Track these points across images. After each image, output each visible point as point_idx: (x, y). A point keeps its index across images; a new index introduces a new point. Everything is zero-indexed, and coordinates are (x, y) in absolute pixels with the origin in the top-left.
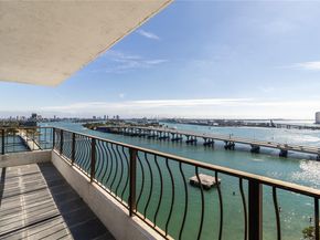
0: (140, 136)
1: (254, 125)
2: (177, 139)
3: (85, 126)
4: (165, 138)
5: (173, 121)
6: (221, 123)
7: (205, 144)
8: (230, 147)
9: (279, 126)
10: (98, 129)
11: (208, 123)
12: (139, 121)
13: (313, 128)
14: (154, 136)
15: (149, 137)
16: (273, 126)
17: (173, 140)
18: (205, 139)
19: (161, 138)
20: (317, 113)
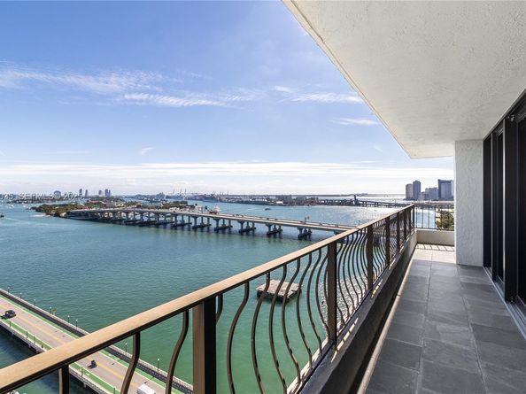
0: (157, 225)
1: (332, 203)
2: (224, 228)
3: (38, 210)
4: (202, 226)
5: (212, 198)
6: (288, 201)
7: (269, 235)
8: (306, 236)
9: (365, 204)
10: (70, 216)
11: (267, 202)
12: (151, 199)
14: (183, 225)
16: (357, 204)
17: (217, 230)
18: (269, 225)
19: (195, 228)
20: (407, 186)
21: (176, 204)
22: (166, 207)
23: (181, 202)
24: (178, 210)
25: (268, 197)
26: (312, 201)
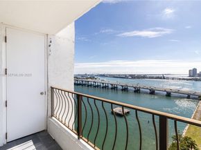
0: (82, 85)
1: (152, 78)
2: (105, 87)
4: (98, 86)
5: (103, 76)
6: (133, 77)
7: (122, 90)
8: (137, 91)
9: (168, 78)
11: (125, 77)
12: (82, 76)
13: (187, 80)
14: (91, 85)
15: (88, 86)
16: (164, 78)
17: (103, 87)
18: (123, 86)
19: (95, 87)
20: (190, 71)
21: (90, 78)
22: (87, 78)
23: (92, 77)
24: (90, 80)
25: (126, 75)
26: (144, 77)
